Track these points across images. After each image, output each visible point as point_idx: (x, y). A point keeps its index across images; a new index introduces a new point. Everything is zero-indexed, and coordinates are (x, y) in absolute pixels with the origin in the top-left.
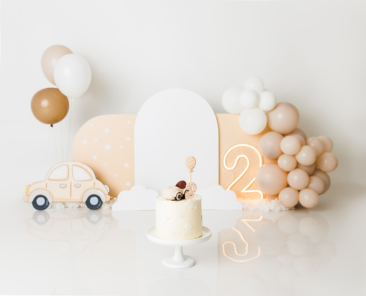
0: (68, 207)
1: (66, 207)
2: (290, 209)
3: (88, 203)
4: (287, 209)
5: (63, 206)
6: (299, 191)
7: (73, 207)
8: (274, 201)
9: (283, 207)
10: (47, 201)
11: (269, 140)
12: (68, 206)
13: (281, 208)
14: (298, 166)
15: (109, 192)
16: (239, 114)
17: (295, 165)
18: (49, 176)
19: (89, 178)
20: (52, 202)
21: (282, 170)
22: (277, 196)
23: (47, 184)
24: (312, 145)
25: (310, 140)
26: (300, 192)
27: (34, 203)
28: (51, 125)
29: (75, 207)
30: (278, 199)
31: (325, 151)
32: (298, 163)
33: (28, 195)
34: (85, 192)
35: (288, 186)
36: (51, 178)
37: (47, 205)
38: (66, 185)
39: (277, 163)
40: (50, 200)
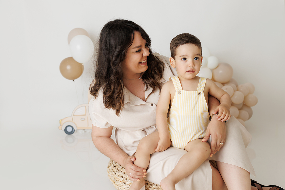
1: (85, 132)
5: (83, 132)
10: (73, 129)
12: (87, 131)
18: (74, 113)
20: (76, 130)
23: (73, 118)
27: (65, 130)
28: (73, 80)
31: (249, 93)
36: (75, 114)
37: (73, 131)
38: (85, 119)
40: (75, 128)
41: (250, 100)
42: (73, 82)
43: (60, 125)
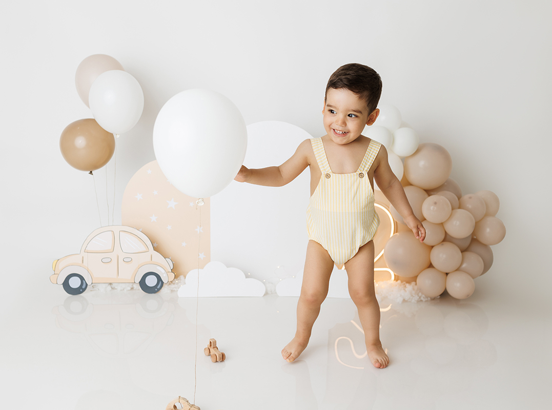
0: (116, 289)
1: (113, 288)
2: (433, 299)
4: (429, 299)
5: (109, 288)
6: (447, 274)
7: (124, 289)
8: (409, 287)
9: (423, 296)
10: (84, 281)
12: (116, 287)
13: (420, 298)
14: (447, 239)
15: (172, 268)
17: (443, 237)
18: (87, 247)
19: (144, 249)
20: (91, 283)
22: (414, 279)
23: (83, 257)
24: (470, 206)
25: (465, 197)
26: (449, 275)
27: (66, 285)
28: (89, 172)
29: (125, 290)
31: (487, 214)
32: (446, 234)
33: (57, 274)
34: (139, 268)
35: (431, 266)
36: (89, 249)
37: (84, 287)
38: (111, 259)
40: (88, 281)
41: (488, 230)
42: (90, 175)
43: (53, 273)
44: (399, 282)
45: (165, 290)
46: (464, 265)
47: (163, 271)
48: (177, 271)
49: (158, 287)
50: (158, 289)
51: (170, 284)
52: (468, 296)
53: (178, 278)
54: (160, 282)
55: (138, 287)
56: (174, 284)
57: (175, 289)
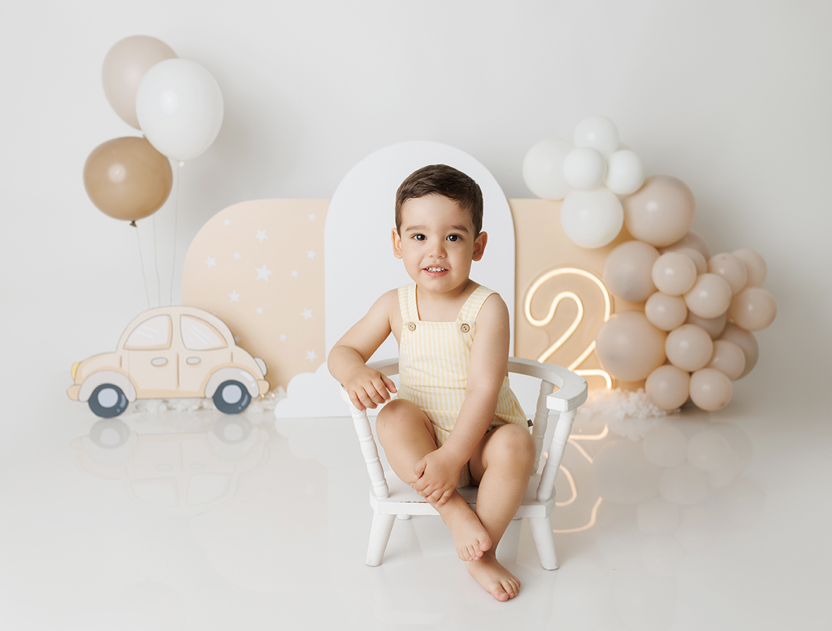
0: (174, 409)
1: (169, 409)
2: (671, 413)
3: (218, 399)
4: (664, 413)
5: (163, 407)
6: (691, 374)
7: (187, 410)
8: (634, 396)
9: (656, 408)
10: (123, 396)
11: (627, 261)
12: (174, 406)
13: (651, 411)
14: (689, 318)
15: (265, 373)
16: (562, 200)
17: (684, 317)
18: (127, 340)
19: (220, 343)
20: (134, 399)
21: (654, 327)
22: (642, 383)
23: (121, 358)
24: (722, 271)
25: (717, 260)
26: (694, 376)
27: (93, 402)
28: (130, 222)
29: (189, 410)
30: (645, 392)
31: (748, 284)
32: (688, 311)
33: (78, 385)
34: (212, 374)
35: (666, 362)
36: (131, 343)
37: (122, 405)
38: (167, 361)
39: (643, 312)
40: (130, 395)
41: (750, 307)
42: (132, 227)
43: (73, 383)
44: (619, 390)
45: (254, 409)
46: (716, 360)
47: (250, 378)
48: (273, 380)
49: (244, 404)
50: (242, 407)
51: (261, 400)
52: (722, 405)
53: (275, 391)
54: (246, 397)
55: (210, 405)
56: (268, 399)
57: (270, 408)
